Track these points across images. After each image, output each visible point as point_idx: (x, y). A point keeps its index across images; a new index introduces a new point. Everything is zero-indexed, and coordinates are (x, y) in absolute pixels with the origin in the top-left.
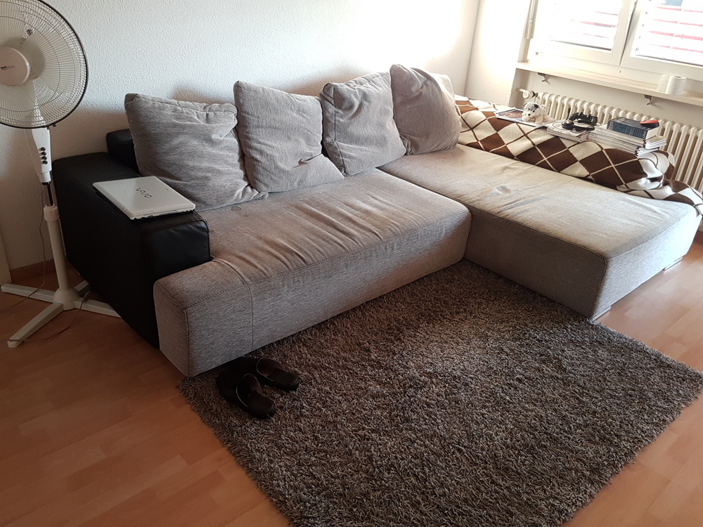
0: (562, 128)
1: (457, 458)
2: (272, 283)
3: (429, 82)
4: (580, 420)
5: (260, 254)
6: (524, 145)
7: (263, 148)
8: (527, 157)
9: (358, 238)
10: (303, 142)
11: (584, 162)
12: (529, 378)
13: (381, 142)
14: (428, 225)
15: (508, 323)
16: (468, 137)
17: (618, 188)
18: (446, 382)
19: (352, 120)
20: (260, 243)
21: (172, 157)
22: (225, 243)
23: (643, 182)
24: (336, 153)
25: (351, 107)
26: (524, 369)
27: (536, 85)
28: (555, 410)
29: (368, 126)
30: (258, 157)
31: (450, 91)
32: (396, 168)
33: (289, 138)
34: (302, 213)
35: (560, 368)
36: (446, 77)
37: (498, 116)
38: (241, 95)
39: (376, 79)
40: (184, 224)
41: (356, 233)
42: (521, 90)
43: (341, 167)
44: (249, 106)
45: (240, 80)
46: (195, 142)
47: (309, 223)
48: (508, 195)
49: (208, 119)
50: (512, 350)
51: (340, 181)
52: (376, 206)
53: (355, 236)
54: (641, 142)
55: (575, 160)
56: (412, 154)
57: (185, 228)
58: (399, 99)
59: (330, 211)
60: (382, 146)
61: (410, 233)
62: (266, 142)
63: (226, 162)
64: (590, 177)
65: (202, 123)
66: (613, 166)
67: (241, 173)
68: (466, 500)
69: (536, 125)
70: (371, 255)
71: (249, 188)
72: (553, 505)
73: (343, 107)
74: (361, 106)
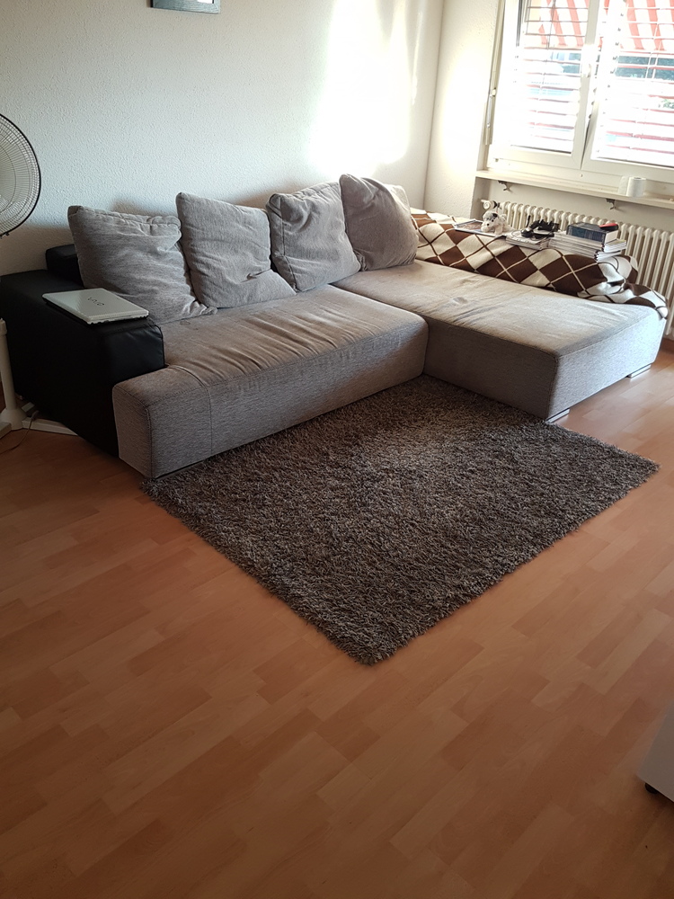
0: (520, 236)
1: (410, 530)
2: (229, 386)
3: (381, 193)
4: (528, 500)
5: (214, 360)
6: (484, 256)
7: (210, 261)
8: (487, 269)
9: (313, 347)
10: (251, 255)
11: (544, 271)
12: (481, 470)
13: (333, 256)
14: (383, 334)
15: (464, 426)
16: (427, 252)
17: (579, 294)
18: (402, 475)
19: (302, 233)
20: (214, 352)
21: (117, 270)
22: (178, 352)
23: (603, 286)
24: (285, 268)
25: (300, 218)
26: (477, 463)
27: (498, 194)
28: (505, 493)
29: (319, 240)
30: (205, 270)
31: (405, 203)
32: (352, 283)
33: (236, 252)
34: (253, 326)
35: (512, 460)
36: (400, 187)
37: (456, 228)
38: (184, 206)
39: (324, 190)
40: (140, 328)
41: (309, 342)
42: (482, 201)
43: (292, 282)
44: (193, 218)
45: (184, 192)
46: (140, 255)
47: (262, 335)
48: (465, 305)
49: (152, 231)
50: (467, 449)
51: (291, 296)
52: (329, 318)
53: (310, 344)
54: (599, 245)
55: (535, 269)
56: (367, 270)
57: (140, 332)
58: (350, 212)
59: (282, 323)
60: (335, 260)
61: (366, 342)
62: (212, 255)
63: (172, 276)
64: (551, 286)
65: (146, 234)
66: (573, 272)
67: (188, 287)
68: (417, 559)
69: (496, 235)
70: (326, 363)
71: (197, 303)
72: (497, 561)
73: (291, 219)
74: (310, 217)
